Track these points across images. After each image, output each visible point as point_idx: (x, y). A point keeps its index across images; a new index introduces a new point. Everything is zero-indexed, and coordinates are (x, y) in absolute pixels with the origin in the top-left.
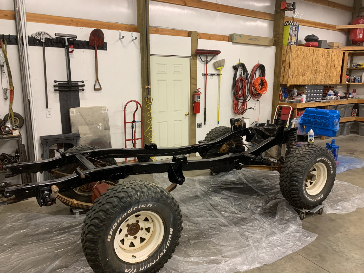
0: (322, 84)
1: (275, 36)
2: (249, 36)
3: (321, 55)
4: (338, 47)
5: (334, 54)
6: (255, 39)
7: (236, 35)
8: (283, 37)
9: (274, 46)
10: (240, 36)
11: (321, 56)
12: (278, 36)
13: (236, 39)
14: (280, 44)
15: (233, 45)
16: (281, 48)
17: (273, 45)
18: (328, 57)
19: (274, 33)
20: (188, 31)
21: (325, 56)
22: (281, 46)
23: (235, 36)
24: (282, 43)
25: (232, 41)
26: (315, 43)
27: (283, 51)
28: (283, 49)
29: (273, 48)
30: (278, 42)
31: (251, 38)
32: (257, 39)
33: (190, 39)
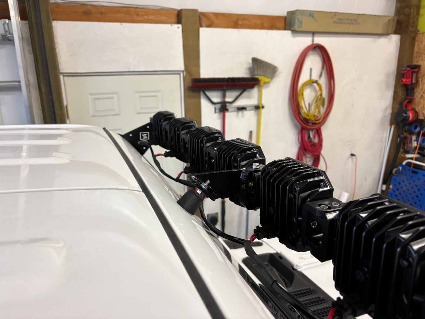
1: (399, 11)
2: (336, 14)
6: (351, 20)
7: (302, 12)
8: (418, 14)
9: (395, 33)
10: (311, 14)
12: (406, 10)
13: (301, 22)
14: (411, 29)
15: (294, 37)
16: (414, 39)
17: (393, 32)
19: (399, 5)
20: (175, 10)
22: (412, 35)
23: (299, 16)
24: (416, 27)
25: (293, 29)
27: (416, 44)
28: (417, 39)
29: (395, 39)
30: (408, 26)
31: (340, 19)
32: (356, 20)
33: (176, 30)
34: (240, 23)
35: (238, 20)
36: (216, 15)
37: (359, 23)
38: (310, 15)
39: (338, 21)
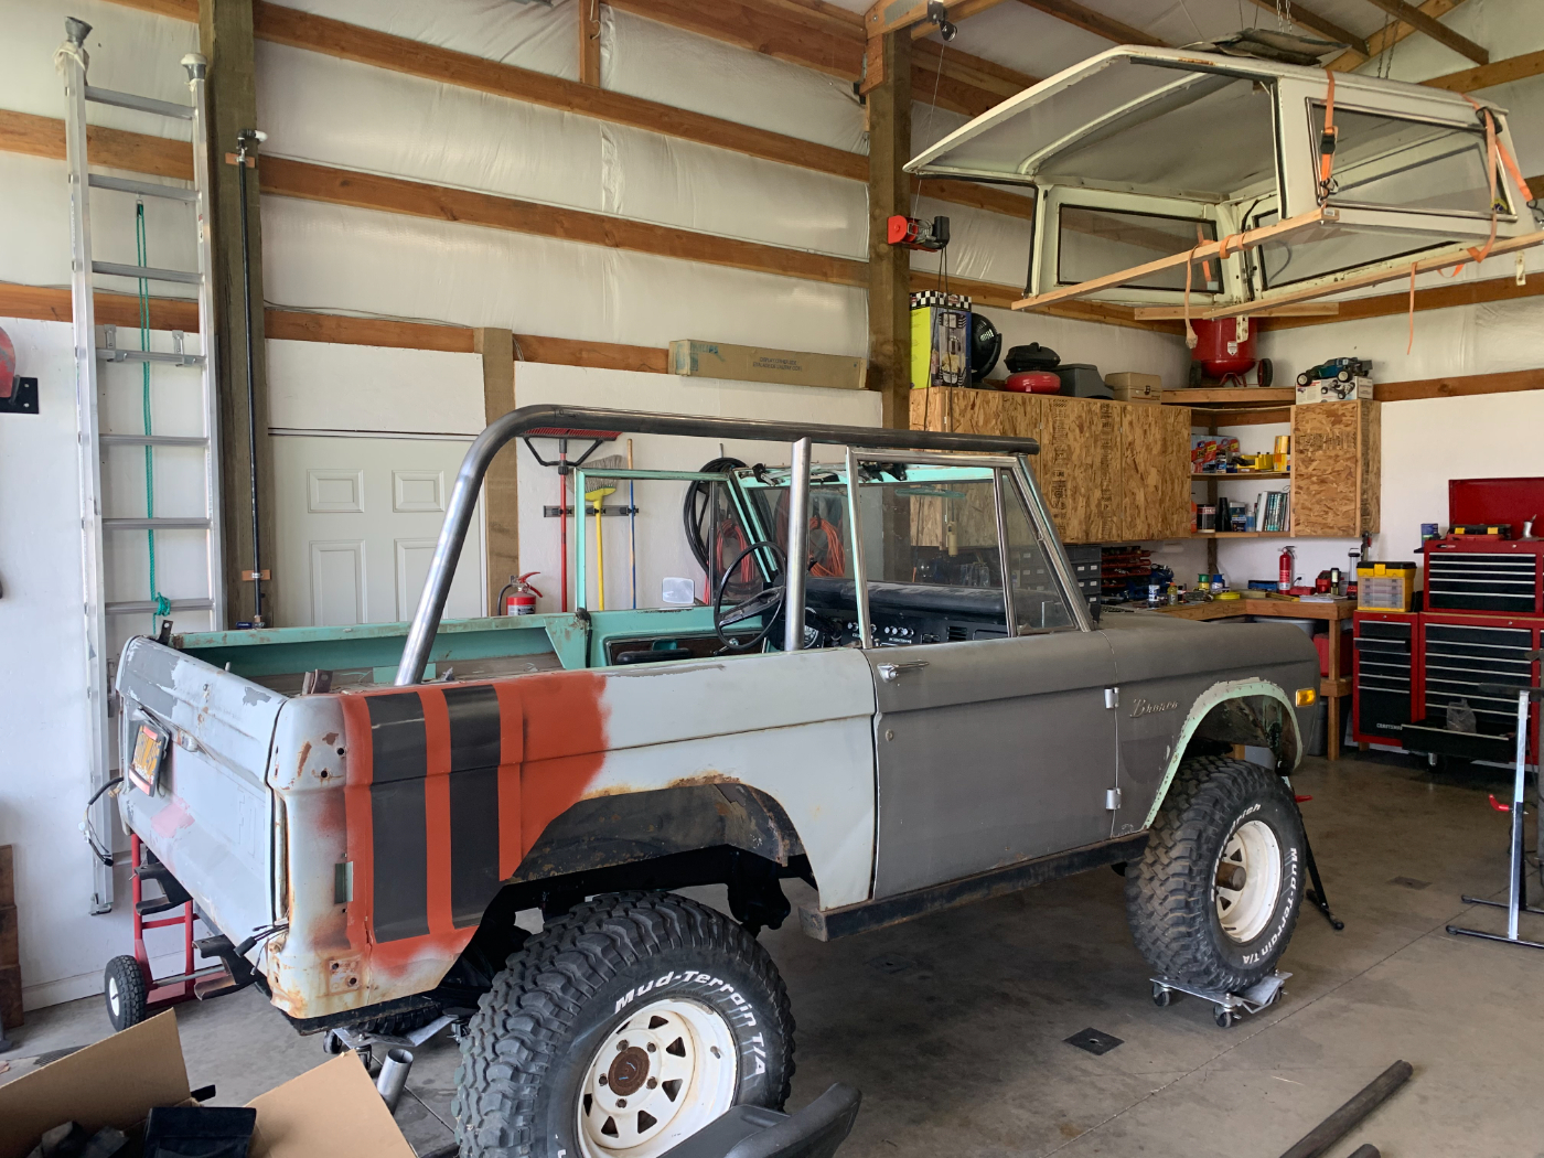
0: (1093, 540)
1: (875, 349)
2: (757, 350)
3: (1074, 426)
4: (1147, 393)
5: (1129, 418)
6: (785, 362)
8: (908, 355)
9: (871, 388)
10: (713, 347)
11: (1077, 431)
12: (887, 348)
13: (695, 360)
14: (898, 381)
15: (685, 384)
16: (905, 398)
17: (866, 386)
18: (1104, 433)
19: (875, 338)
21: (1093, 428)
22: (903, 390)
23: (689, 350)
24: (910, 377)
25: (681, 371)
26: (1048, 378)
27: (911, 409)
28: (911, 400)
29: (873, 398)
30: (892, 375)
31: (765, 359)
32: (792, 362)
33: (474, 361)
34: (585, 355)
35: (581, 350)
36: (541, 340)
37: (799, 368)
38: (711, 351)
39: (762, 363)
